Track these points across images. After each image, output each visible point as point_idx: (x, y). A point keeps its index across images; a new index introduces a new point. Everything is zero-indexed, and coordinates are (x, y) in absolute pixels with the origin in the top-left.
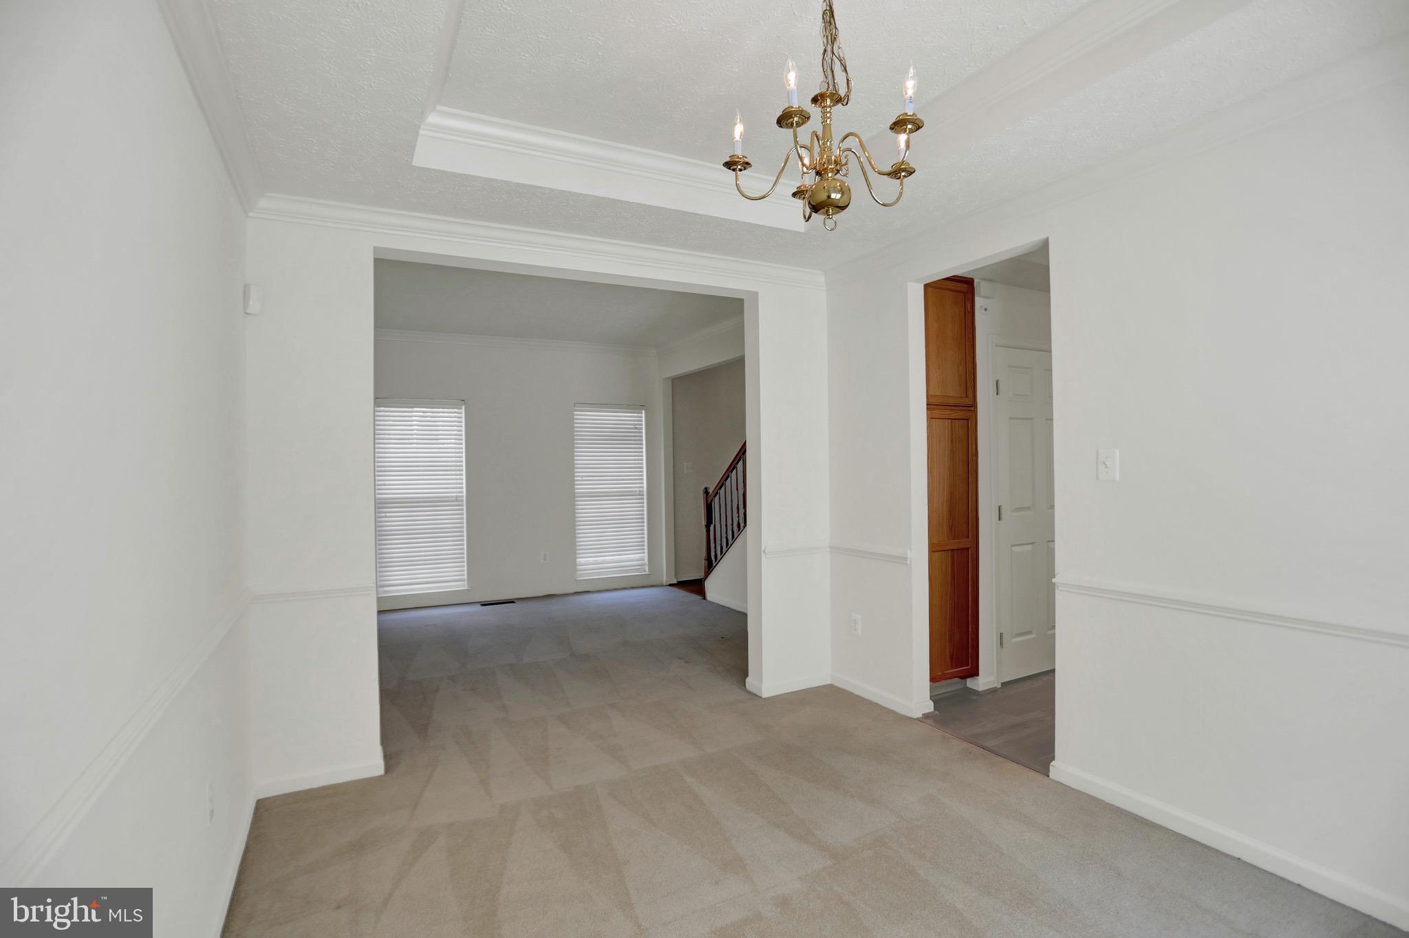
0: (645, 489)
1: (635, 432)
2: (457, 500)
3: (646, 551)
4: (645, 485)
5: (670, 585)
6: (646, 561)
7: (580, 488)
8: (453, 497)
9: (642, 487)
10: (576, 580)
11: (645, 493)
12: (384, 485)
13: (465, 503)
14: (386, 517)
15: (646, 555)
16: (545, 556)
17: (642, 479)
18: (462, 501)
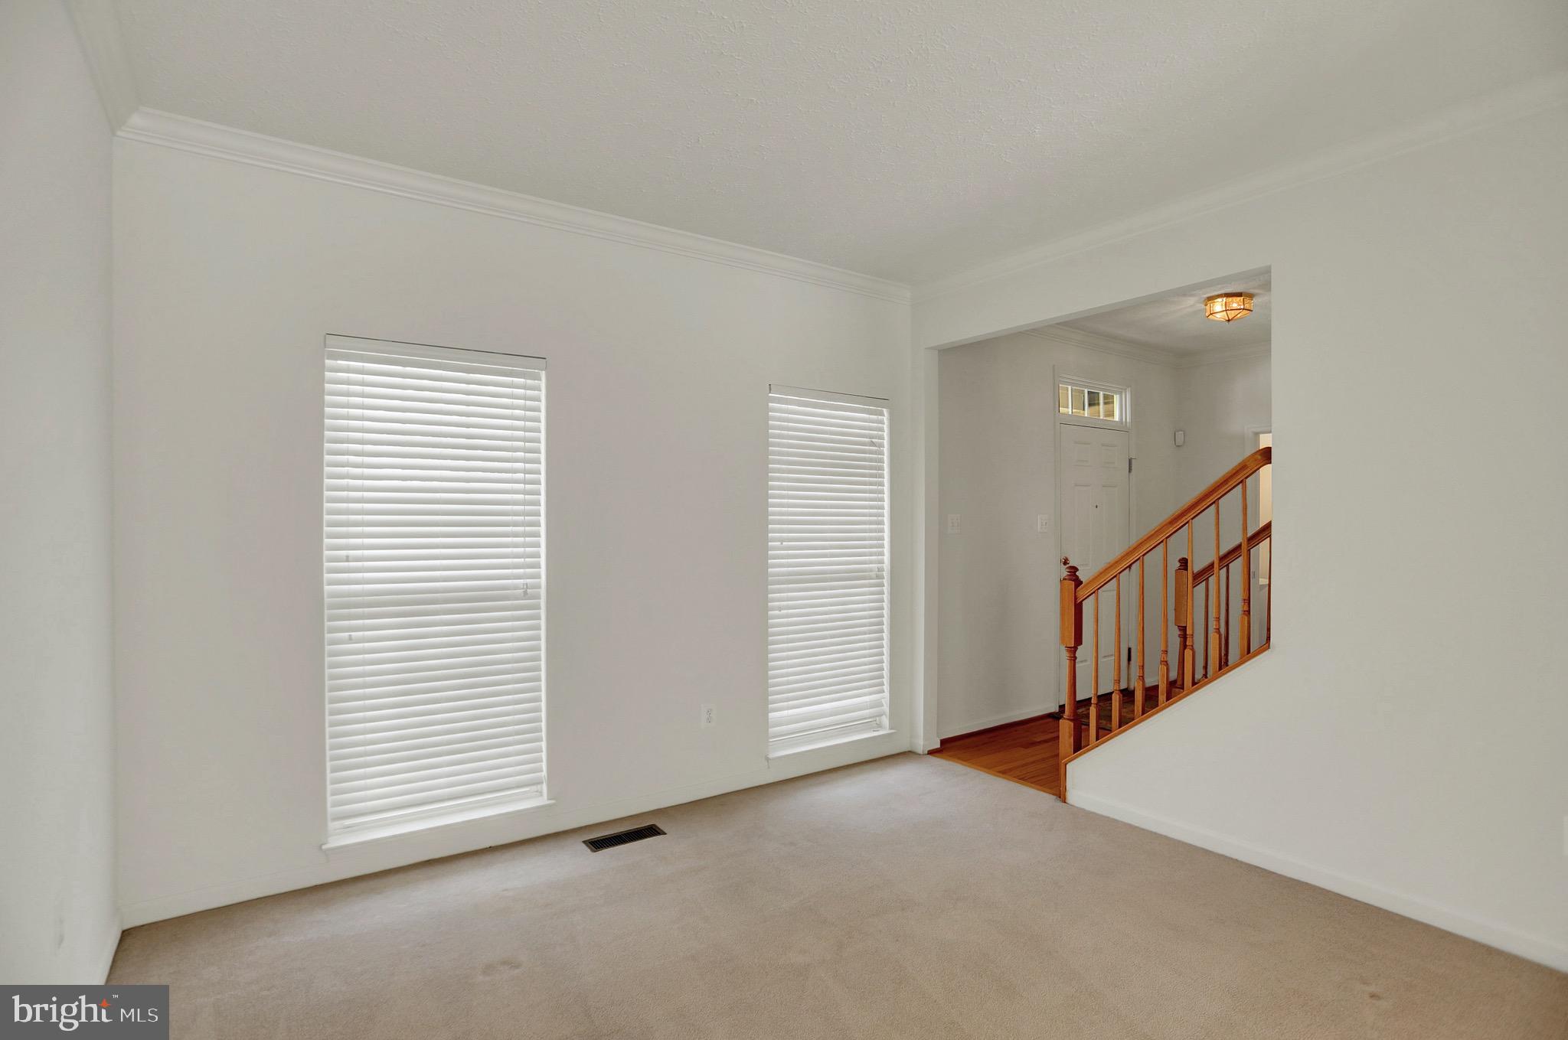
0: (887, 565)
1: (871, 452)
2: (525, 593)
3: (886, 688)
4: (886, 558)
5: (931, 753)
6: (886, 708)
7: (780, 563)
8: (516, 588)
9: (882, 562)
10: (767, 759)
11: (886, 574)
12: (347, 559)
13: (543, 602)
14: (350, 640)
15: (887, 694)
16: (709, 712)
17: (882, 546)
18: (538, 597)
